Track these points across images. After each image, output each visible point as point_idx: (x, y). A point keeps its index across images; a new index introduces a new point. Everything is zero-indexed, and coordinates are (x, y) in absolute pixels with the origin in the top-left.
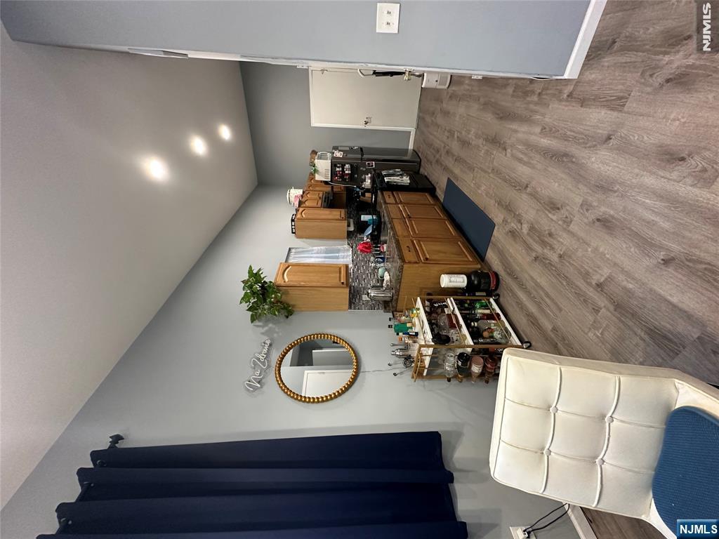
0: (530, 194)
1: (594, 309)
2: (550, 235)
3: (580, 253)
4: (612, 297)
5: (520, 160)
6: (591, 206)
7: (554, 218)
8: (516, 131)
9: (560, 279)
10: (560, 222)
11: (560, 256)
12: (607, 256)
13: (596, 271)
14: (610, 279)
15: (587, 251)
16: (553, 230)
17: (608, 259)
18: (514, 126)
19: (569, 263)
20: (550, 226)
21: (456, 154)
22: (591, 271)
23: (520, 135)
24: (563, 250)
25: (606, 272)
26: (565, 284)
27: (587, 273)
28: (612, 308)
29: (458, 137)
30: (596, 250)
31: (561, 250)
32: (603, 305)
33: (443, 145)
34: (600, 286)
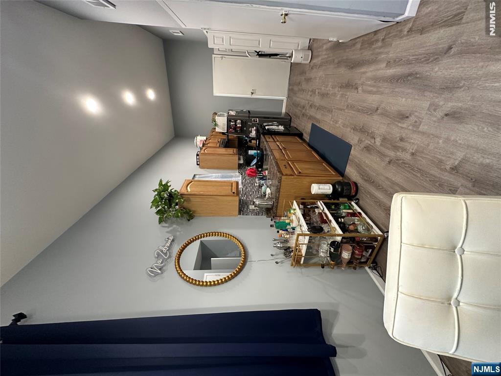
0: (382, 114)
1: (450, 190)
2: (402, 139)
3: (431, 147)
4: (469, 175)
5: (370, 92)
6: (439, 106)
7: (404, 126)
8: (364, 73)
9: (414, 173)
10: (410, 128)
11: (413, 154)
12: (459, 142)
13: (449, 157)
14: (464, 160)
15: (438, 143)
16: (404, 136)
17: (461, 144)
18: (363, 70)
19: (421, 157)
20: (401, 133)
21: (318, 105)
22: (444, 158)
23: (369, 74)
24: (415, 149)
25: (460, 155)
26: (419, 175)
27: (441, 161)
28: (470, 185)
29: (318, 93)
30: (447, 140)
31: (413, 150)
32: (460, 184)
33: (307, 102)
34: (454, 169)
